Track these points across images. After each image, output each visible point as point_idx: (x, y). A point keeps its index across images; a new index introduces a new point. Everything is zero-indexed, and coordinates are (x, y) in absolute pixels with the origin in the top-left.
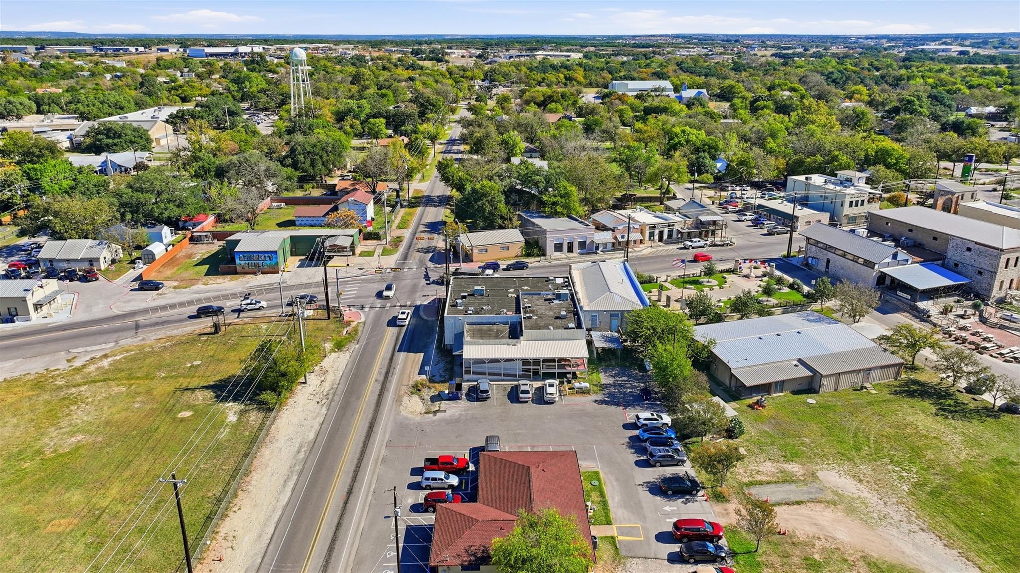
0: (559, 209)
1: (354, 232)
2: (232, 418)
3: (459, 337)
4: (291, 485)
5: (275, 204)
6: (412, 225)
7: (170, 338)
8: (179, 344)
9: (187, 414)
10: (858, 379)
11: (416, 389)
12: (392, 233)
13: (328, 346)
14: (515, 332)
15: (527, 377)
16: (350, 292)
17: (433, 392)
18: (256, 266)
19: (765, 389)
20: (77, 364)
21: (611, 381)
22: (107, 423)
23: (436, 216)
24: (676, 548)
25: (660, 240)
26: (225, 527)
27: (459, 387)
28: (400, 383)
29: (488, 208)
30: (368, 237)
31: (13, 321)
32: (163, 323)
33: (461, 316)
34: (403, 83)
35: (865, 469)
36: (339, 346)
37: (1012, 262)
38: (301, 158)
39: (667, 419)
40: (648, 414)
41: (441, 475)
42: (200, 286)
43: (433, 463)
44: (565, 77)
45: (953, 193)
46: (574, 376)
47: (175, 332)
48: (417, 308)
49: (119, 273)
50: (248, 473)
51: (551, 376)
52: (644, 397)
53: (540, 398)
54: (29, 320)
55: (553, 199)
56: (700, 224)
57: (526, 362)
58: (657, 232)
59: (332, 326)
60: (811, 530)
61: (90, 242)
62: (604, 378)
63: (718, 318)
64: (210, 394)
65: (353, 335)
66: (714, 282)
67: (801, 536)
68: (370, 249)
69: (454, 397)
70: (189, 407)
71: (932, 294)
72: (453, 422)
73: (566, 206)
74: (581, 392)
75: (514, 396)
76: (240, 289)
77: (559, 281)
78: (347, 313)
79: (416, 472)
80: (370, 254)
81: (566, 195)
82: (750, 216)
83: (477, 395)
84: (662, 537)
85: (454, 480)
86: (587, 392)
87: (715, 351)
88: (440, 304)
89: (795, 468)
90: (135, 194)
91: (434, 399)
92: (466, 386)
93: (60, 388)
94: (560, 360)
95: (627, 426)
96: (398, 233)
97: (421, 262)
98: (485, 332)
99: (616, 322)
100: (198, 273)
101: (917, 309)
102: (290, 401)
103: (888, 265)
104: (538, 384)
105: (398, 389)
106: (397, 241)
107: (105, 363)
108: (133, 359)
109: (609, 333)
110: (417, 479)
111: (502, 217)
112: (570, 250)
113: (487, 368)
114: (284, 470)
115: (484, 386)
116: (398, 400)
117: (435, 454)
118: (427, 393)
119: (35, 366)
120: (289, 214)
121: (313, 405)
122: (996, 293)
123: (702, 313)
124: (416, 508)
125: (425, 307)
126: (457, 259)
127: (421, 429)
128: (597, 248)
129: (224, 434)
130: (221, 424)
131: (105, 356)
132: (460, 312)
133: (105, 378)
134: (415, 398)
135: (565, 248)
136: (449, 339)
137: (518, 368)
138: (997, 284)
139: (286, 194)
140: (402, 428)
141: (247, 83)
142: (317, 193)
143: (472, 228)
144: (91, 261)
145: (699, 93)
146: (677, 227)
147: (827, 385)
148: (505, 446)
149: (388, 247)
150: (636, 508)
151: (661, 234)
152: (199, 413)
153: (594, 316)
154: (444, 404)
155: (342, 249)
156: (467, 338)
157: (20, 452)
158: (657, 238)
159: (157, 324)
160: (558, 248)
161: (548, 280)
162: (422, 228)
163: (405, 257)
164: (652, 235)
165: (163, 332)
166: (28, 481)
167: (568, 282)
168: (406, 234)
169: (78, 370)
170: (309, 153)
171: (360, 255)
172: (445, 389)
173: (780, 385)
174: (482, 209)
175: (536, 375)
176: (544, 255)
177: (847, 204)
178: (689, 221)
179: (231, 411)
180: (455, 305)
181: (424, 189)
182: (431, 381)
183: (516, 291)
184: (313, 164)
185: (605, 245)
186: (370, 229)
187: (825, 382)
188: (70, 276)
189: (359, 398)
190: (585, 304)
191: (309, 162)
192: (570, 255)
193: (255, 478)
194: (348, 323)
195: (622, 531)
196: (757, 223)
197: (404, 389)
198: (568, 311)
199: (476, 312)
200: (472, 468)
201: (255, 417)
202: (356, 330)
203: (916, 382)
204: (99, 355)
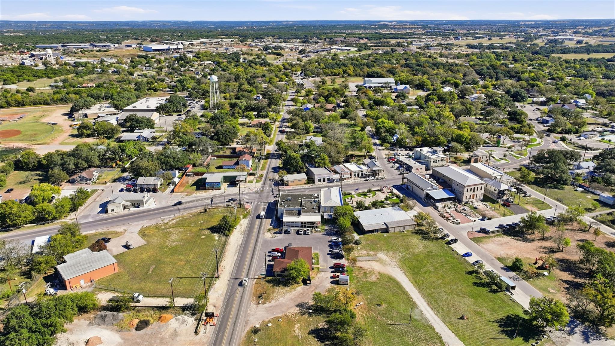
0: (321, 165)
1: (246, 174)
2: (217, 238)
3: (282, 215)
4: (237, 255)
5: (212, 158)
6: (267, 169)
7: (191, 214)
8: (194, 215)
9: (204, 237)
10: (402, 229)
11: (269, 230)
12: (259, 172)
13: (242, 217)
14: (299, 214)
15: (302, 227)
16: (246, 197)
17: (274, 231)
18: (213, 187)
19: (372, 231)
20: (166, 222)
21: (328, 228)
22: (182, 239)
23: (276, 164)
24: (333, 270)
25: (358, 176)
26: (222, 264)
27: (282, 230)
28: (264, 228)
29: (295, 164)
30: (251, 174)
31: (139, 207)
32: (187, 208)
33: (283, 208)
34: (260, 79)
35: (391, 253)
36: (245, 217)
37: (476, 189)
38: (221, 136)
39: (340, 239)
40: (335, 238)
41: (276, 253)
42: (194, 195)
43: (274, 250)
44: (343, 71)
45: (478, 156)
46: (317, 227)
47: (192, 212)
48: (269, 203)
49: (165, 190)
50: (225, 252)
51: (309, 227)
52: (336, 234)
53: (305, 233)
54: (143, 207)
55: (319, 161)
56: (373, 171)
57: (302, 223)
58: (357, 174)
59: (242, 210)
60: (368, 267)
61: (153, 178)
62: (326, 227)
63: (366, 208)
64: (209, 231)
65: (248, 213)
66: (371, 195)
67: (366, 268)
68: (251, 180)
69: (280, 233)
70: (203, 235)
71: (441, 200)
72: (280, 240)
73: (324, 163)
74: (317, 231)
75: (298, 233)
76: (208, 196)
77: (316, 195)
78: (246, 205)
79: (269, 252)
80: (251, 182)
81: (324, 159)
82: (397, 165)
83: (287, 232)
84: (331, 268)
85: (280, 254)
86: (320, 232)
87: (360, 220)
88: (276, 202)
89: (372, 253)
90: (166, 159)
91: (274, 233)
92: (284, 229)
93: (163, 229)
94: (312, 222)
95: (329, 242)
96: (261, 172)
97: (270, 186)
98: (290, 213)
99: (332, 210)
100: (192, 189)
101: (435, 205)
102: (232, 234)
103: (429, 190)
104: (305, 229)
105: (263, 230)
106: (261, 176)
107: (174, 222)
108: (182, 221)
109: (329, 214)
110: (270, 254)
111: (300, 167)
112: (324, 181)
113: (290, 224)
114: (234, 252)
115: (289, 230)
116: (264, 234)
117: (274, 248)
118: (272, 232)
119: (153, 222)
120: (219, 163)
121: (239, 235)
122: (464, 200)
123: (361, 207)
124: (269, 261)
125: (272, 203)
126: (283, 185)
127: (271, 242)
128: (334, 180)
129: (216, 242)
130: (215, 240)
131: (173, 219)
132: (283, 206)
133: (176, 226)
134: (269, 233)
135: (322, 180)
136: (279, 215)
137: (300, 224)
138: (464, 197)
139: (216, 154)
140: (266, 242)
141: (185, 82)
142: (228, 153)
143: (289, 172)
144: (155, 185)
145: (406, 87)
146: (364, 172)
147: (391, 230)
148: (294, 246)
149: (258, 179)
150: (325, 261)
151: (358, 175)
152: (207, 237)
153: (325, 208)
154: (277, 235)
155: (241, 181)
156: (284, 215)
157: (162, 247)
158: (357, 176)
159: (185, 209)
160: (319, 180)
161: (312, 195)
162: (271, 170)
163: (264, 183)
164: (355, 175)
165: (188, 212)
166: (168, 253)
167: (319, 196)
168: (264, 172)
169: (167, 224)
170: (224, 134)
171: (249, 182)
172: (277, 230)
173: (377, 230)
174: (292, 164)
175: (305, 227)
176: (314, 183)
177: (432, 162)
178: (369, 170)
179: (216, 236)
180: (281, 204)
181: (271, 150)
182: (274, 228)
183: (301, 199)
184: (226, 139)
185: (337, 179)
186: (251, 172)
187: (390, 229)
188: (148, 191)
189: (252, 233)
190: (323, 204)
191: (224, 138)
192: (324, 183)
193: (227, 253)
194: (247, 209)
195: (321, 266)
196: (398, 169)
197: (265, 230)
198: (317, 206)
199: (288, 207)
200: (284, 251)
201: (223, 238)
202: (249, 211)
203: (420, 230)
204: (171, 219)
